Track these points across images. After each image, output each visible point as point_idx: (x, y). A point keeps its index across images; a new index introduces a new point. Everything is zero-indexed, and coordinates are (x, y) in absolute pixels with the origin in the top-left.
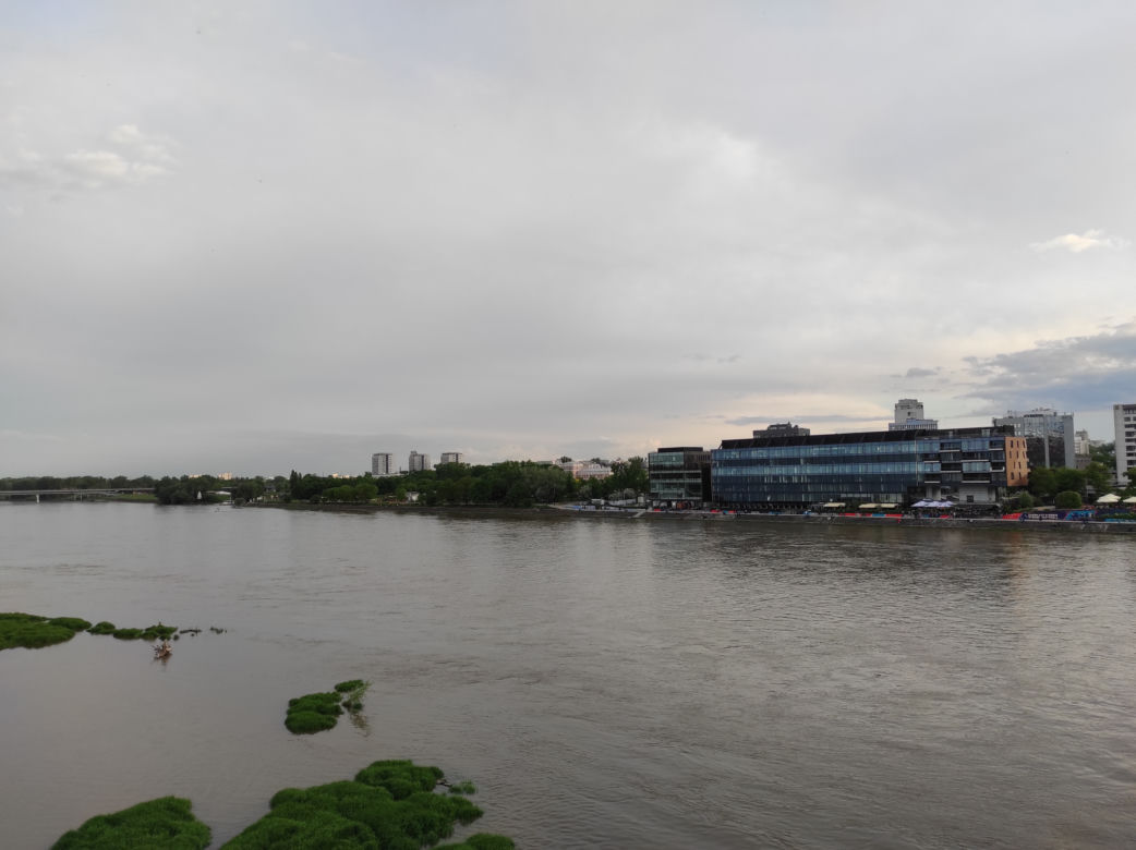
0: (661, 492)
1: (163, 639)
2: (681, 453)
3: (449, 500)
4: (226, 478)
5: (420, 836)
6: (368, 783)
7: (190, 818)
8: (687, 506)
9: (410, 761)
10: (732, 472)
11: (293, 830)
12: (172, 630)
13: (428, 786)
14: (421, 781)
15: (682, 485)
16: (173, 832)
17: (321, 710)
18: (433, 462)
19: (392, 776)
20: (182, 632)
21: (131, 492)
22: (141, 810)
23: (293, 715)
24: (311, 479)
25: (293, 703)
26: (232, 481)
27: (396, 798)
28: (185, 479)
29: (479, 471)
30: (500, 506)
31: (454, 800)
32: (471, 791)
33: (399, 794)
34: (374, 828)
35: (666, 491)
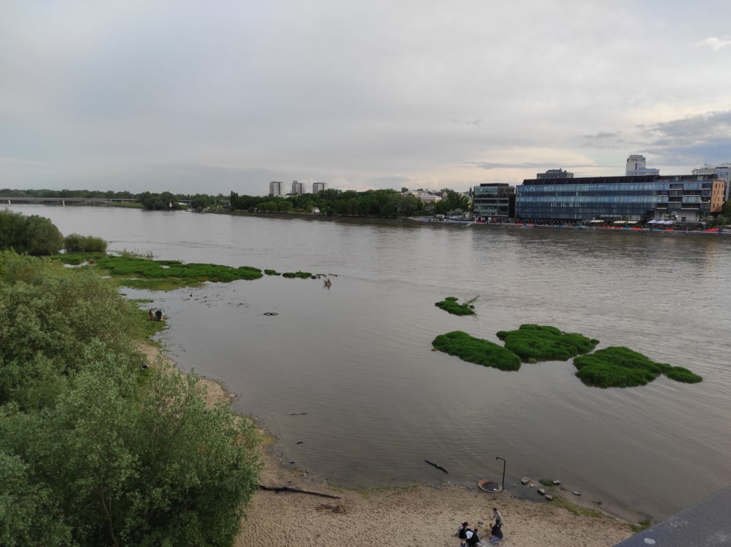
0: (481, 211)
2: (496, 187)
3: (340, 213)
8: (500, 220)
10: (530, 199)
15: (495, 207)
21: (120, 201)
30: (376, 218)
35: (484, 211)
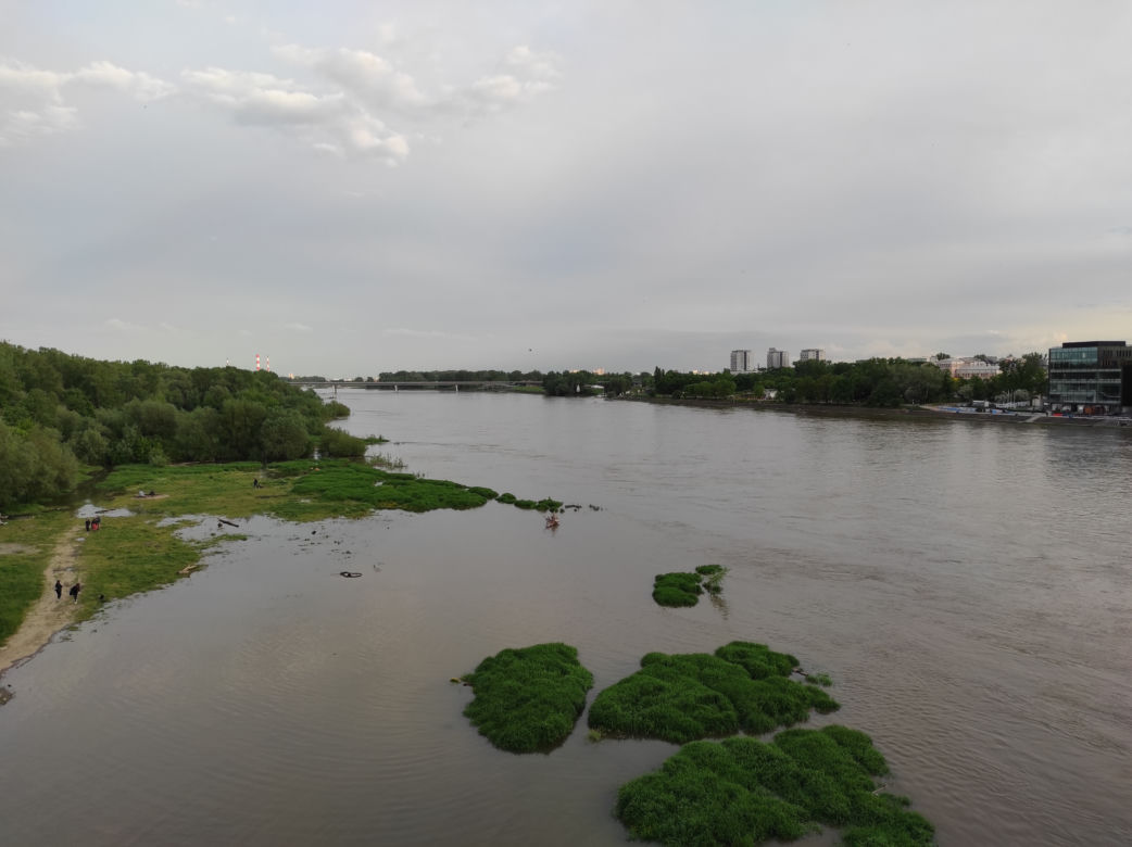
0: (1065, 394)
1: (552, 511)
2: (1095, 349)
3: (807, 398)
4: (600, 374)
5: (777, 716)
6: (727, 660)
7: (576, 663)
8: (1099, 411)
9: (766, 647)
11: (660, 689)
12: (560, 504)
13: (784, 672)
14: (778, 666)
15: (1093, 386)
16: (564, 672)
17: (683, 587)
18: (792, 359)
19: (749, 656)
20: (567, 507)
21: (525, 384)
22: (539, 650)
23: (659, 589)
24: (673, 374)
25: (659, 578)
26: (604, 376)
27: (753, 678)
28: (566, 374)
29: (841, 368)
30: (864, 406)
31: (809, 689)
32: (827, 684)
33: (756, 674)
34: (733, 701)
35: (1071, 393)
